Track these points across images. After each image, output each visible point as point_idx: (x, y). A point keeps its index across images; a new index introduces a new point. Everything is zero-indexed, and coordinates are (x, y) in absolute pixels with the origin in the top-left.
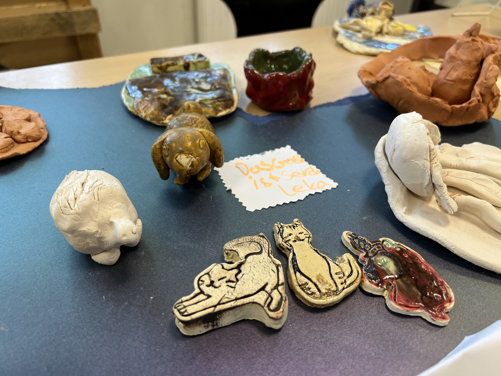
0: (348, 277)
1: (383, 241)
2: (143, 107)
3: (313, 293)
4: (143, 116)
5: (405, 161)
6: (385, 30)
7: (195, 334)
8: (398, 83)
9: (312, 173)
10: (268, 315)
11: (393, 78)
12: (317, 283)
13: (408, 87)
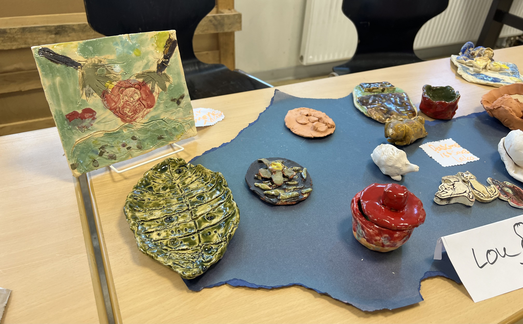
0: (495, 193)
1: (505, 183)
2: (374, 113)
3: (482, 196)
4: (375, 118)
5: (516, 151)
6: (488, 67)
7: (443, 204)
8: (506, 111)
9: (466, 152)
10: (469, 200)
11: (503, 107)
12: (483, 193)
13: (511, 113)
